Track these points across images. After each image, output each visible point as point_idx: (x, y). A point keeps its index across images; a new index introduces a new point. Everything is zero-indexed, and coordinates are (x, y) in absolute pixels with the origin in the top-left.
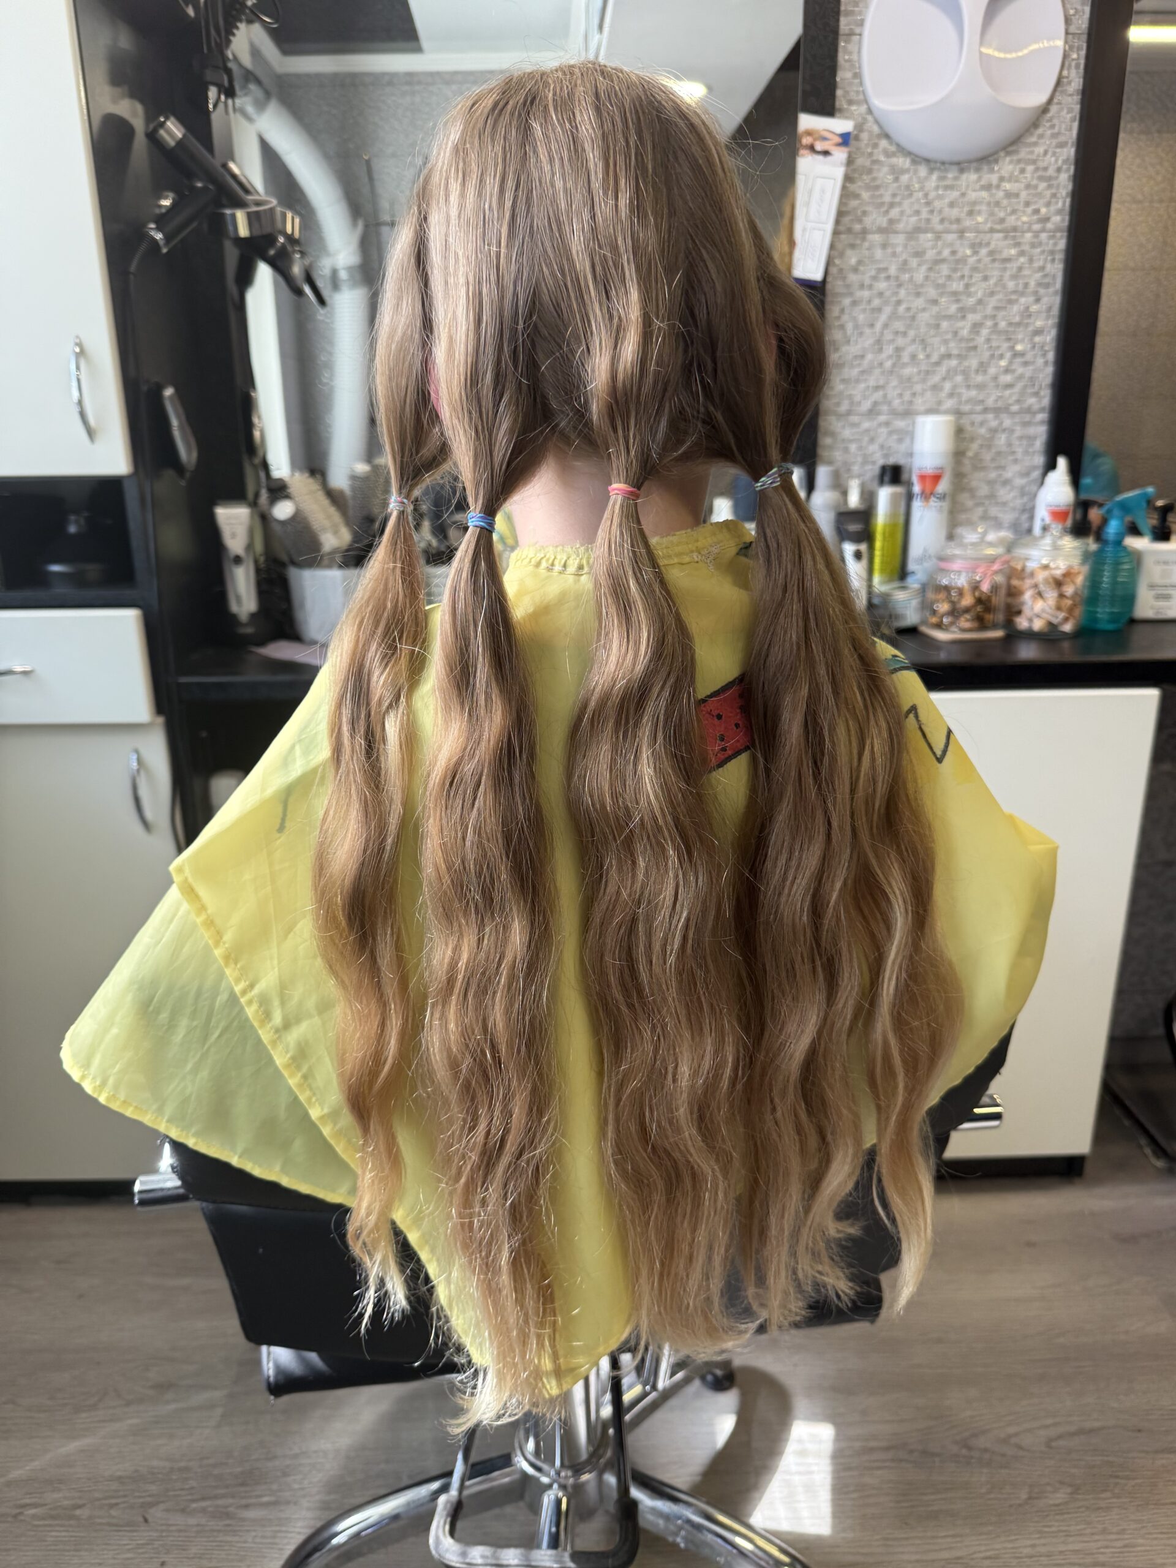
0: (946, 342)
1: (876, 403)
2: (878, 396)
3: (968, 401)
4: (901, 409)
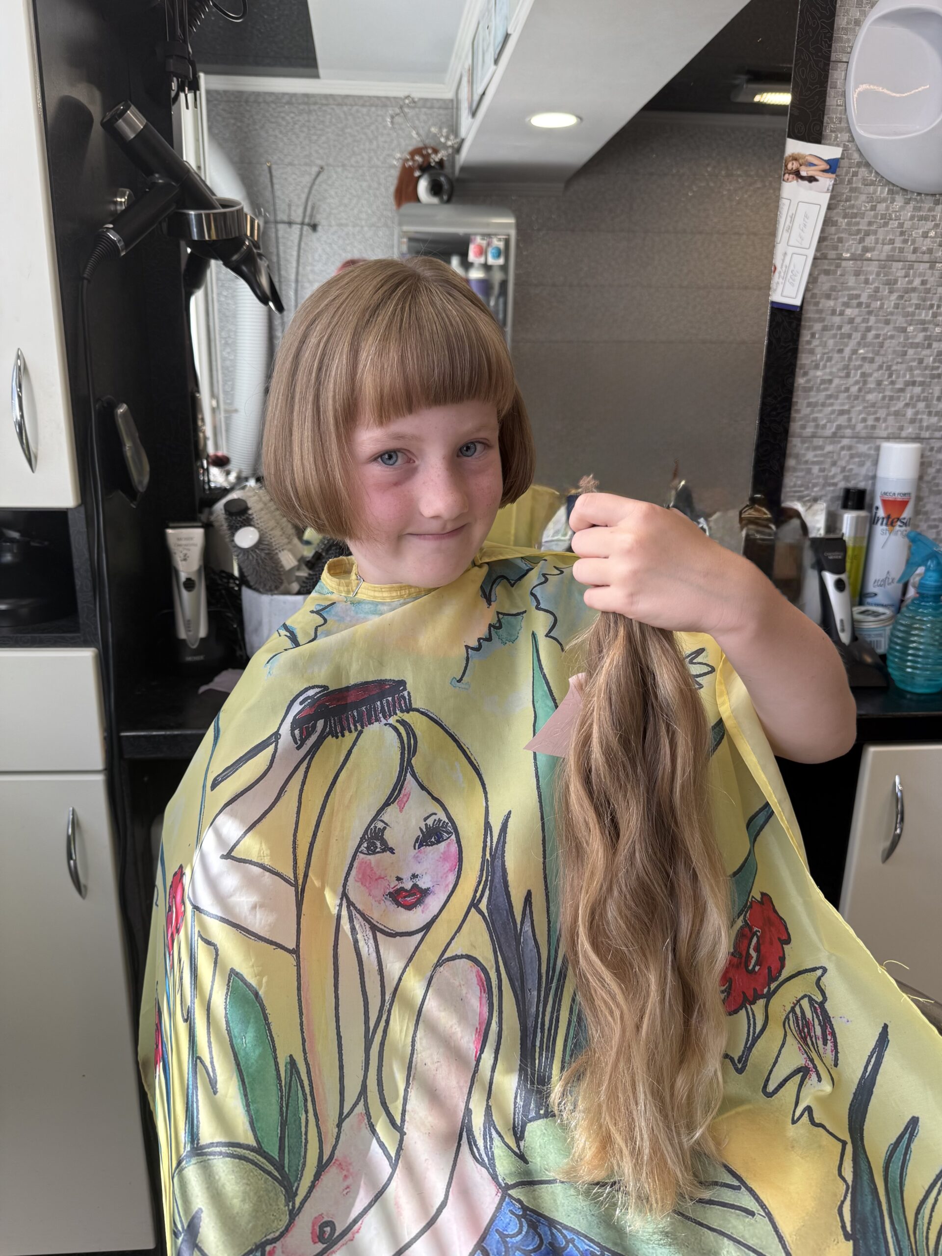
0: (911, 369)
1: (839, 427)
2: (842, 420)
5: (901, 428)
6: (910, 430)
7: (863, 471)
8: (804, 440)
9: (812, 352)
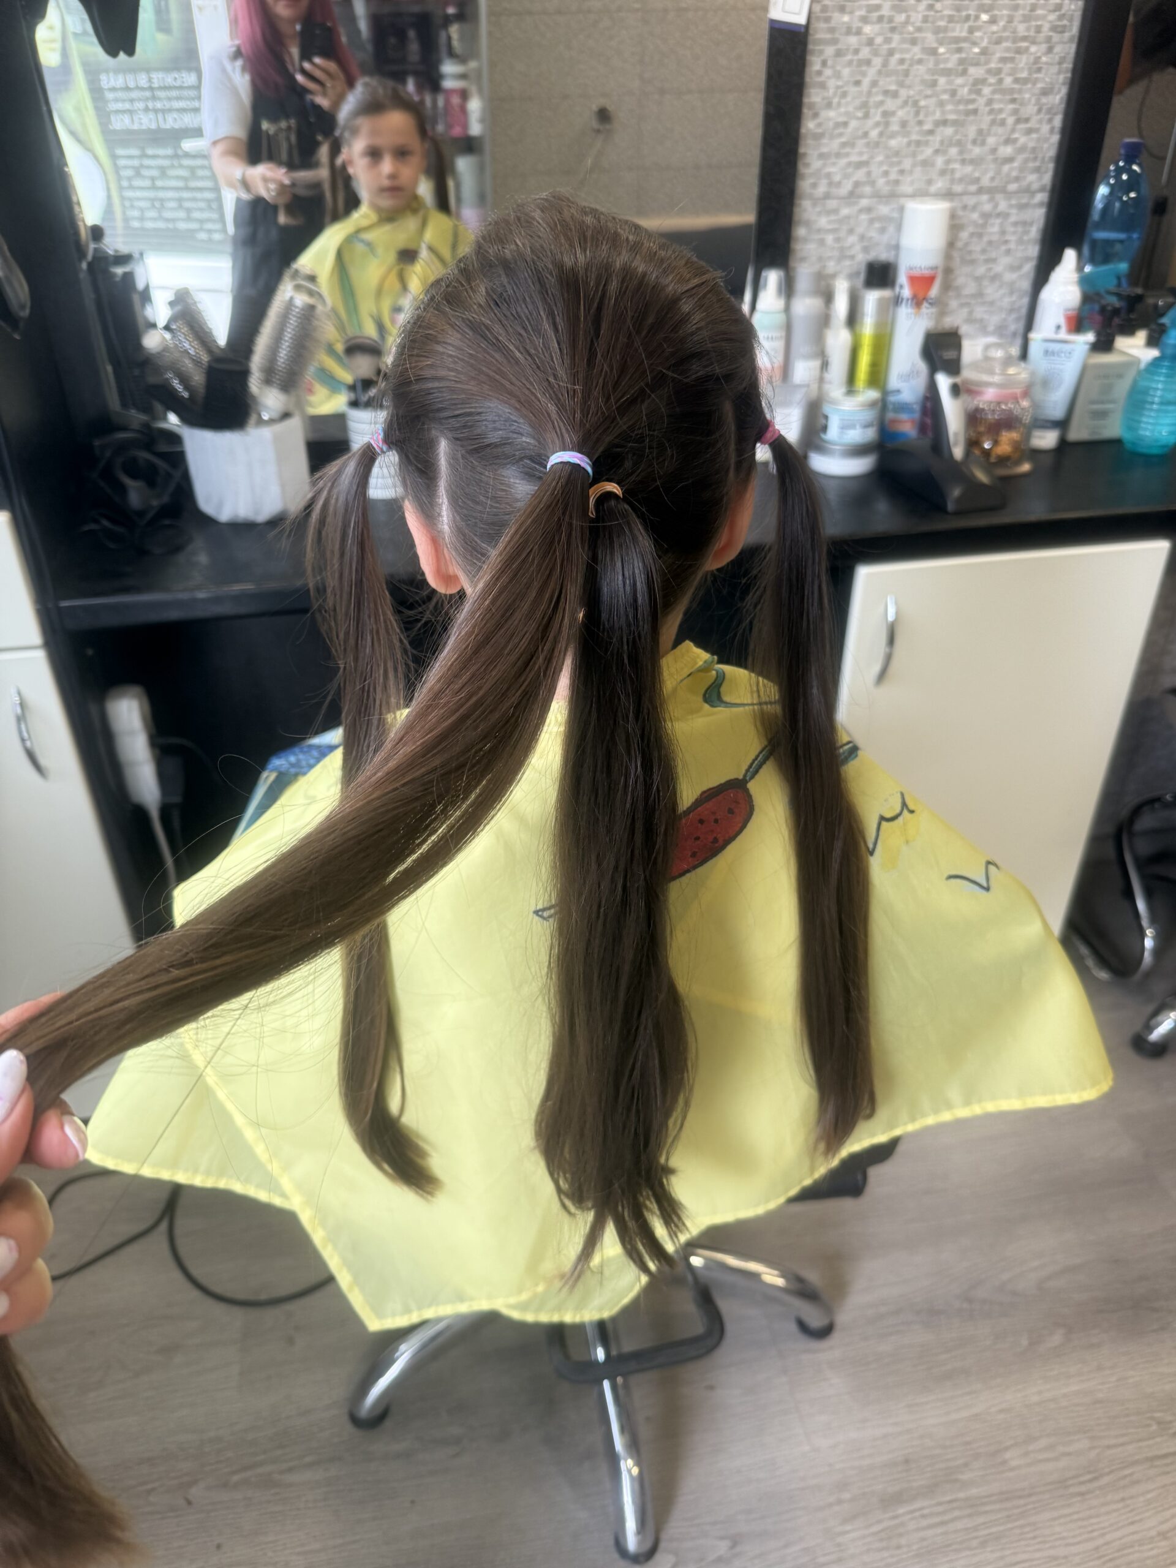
0: (942, 104)
3: (961, 180)
4: (886, 190)
5: (930, 182)
6: (940, 184)
7: (885, 239)
8: (815, 201)
9: (823, 86)
